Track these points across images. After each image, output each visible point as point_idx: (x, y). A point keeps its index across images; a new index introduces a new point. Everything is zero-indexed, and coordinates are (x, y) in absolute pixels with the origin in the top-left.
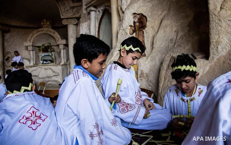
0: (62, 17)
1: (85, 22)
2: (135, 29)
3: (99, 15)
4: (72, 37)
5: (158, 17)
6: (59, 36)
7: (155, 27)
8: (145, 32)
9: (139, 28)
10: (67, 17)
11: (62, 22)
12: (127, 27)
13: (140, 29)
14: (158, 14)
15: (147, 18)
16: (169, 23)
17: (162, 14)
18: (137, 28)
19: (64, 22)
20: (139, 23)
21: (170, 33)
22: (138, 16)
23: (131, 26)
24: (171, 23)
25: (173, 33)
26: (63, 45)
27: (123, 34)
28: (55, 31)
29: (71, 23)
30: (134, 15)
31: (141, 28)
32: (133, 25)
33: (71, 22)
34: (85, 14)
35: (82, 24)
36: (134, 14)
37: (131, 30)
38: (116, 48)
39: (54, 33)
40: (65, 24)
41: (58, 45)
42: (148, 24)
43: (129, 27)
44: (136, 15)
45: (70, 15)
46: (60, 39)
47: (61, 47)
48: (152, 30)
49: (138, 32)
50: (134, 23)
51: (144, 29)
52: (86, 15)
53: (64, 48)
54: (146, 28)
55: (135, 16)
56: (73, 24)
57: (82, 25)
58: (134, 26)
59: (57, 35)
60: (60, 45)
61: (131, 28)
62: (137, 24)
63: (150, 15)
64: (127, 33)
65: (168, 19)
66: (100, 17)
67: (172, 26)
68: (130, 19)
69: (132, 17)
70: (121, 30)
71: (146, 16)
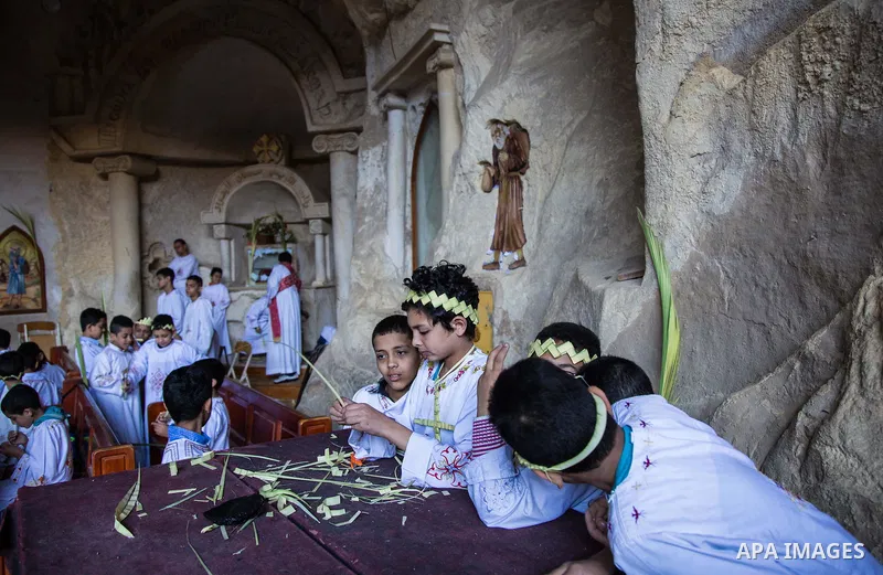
0: (311, 128)
1: (374, 146)
2: (498, 172)
3: (414, 121)
4: (345, 195)
5: (562, 134)
6: (307, 192)
7: (553, 168)
8: (525, 184)
9: (510, 171)
10: (328, 128)
11: (313, 144)
12: (473, 166)
13: (513, 174)
14: (560, 123)
15: (530, 136)
16: (584, 154)
17: (572, 122)
18: (503, 172)
19: (319, 146)
20: (509, 152)
21: (585, 189)
22: (507, 130)
23: (485, 163)
24: (588, 156)
25: (594, 190)
26: (319, 221)
27: (464, 189)
28: (296, 176)
29: (339, 148)
30: (494, 127)
31: (515, 169)
32: (491, 160)
33: (340, 142)
34: (374, 117)
35: (364, 153)
36: (495, 122)
37: (487, 175)
38: (444, 237)
39: (292, 182)
40: (322, 151)
41: (306, 222)
42: (533, 156)
43: (481, 168)
44: (499, 126)
45: (334, 121)
46: (312, 202)
47: (316, 226)
48: (543, 177)
49: (504, 184)
50: (496, 152)
51: (523, 174)
52: (379, 123)
53: (323, 230)
54: (528, 172)
55: (498, 130)
56: (347, 151)
57: (363, 157)
58: (496, 164)
59: (300, 187)
60: (311, 221)
61: (486, 169)
62: (504, 157)
63: (539, 125)
64: (473, 188)
65: (582, 141)
66: (416, 128)
67: (593, 166)
68: (483, 139)
69: (488, 133)
70: (457, 178)
71: (528, 129)
